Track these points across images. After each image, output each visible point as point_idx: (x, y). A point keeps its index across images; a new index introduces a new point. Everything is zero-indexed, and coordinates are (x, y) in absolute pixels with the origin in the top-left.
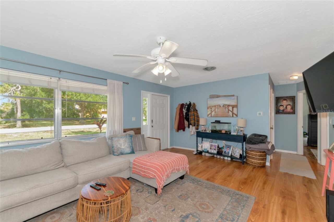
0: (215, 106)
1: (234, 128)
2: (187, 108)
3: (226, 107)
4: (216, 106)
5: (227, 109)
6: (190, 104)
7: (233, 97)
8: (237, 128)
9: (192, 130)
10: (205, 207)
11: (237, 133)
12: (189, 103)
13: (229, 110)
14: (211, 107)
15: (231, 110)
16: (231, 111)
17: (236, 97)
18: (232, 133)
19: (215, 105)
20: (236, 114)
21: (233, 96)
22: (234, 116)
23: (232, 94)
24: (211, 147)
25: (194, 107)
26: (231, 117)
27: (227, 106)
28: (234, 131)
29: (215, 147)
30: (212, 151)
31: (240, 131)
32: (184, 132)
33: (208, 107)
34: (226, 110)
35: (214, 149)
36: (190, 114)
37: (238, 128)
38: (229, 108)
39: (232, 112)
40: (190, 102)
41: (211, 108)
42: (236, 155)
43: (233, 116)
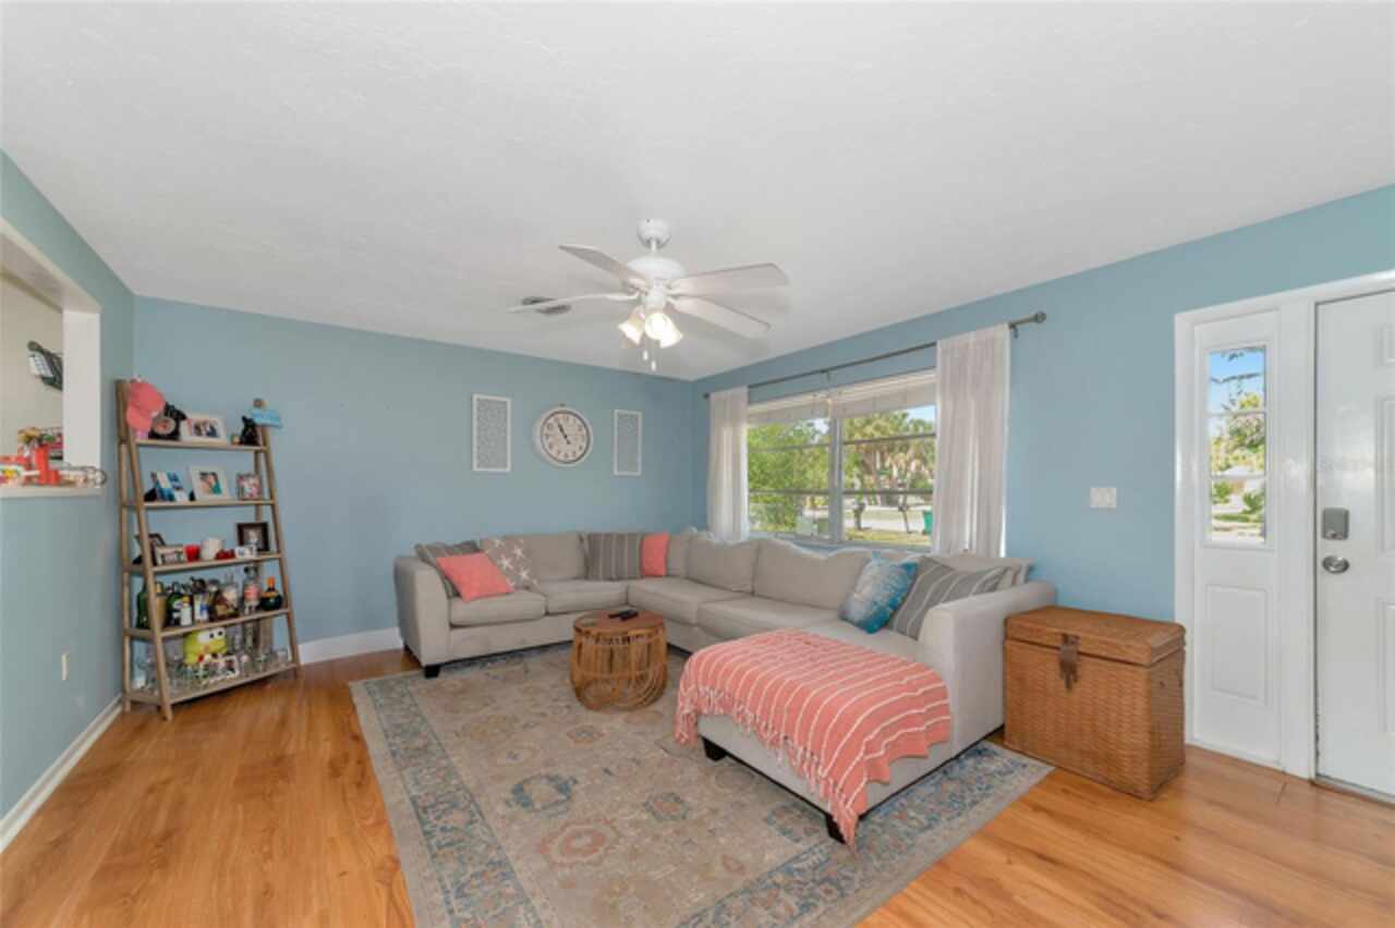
10: (576, 844)
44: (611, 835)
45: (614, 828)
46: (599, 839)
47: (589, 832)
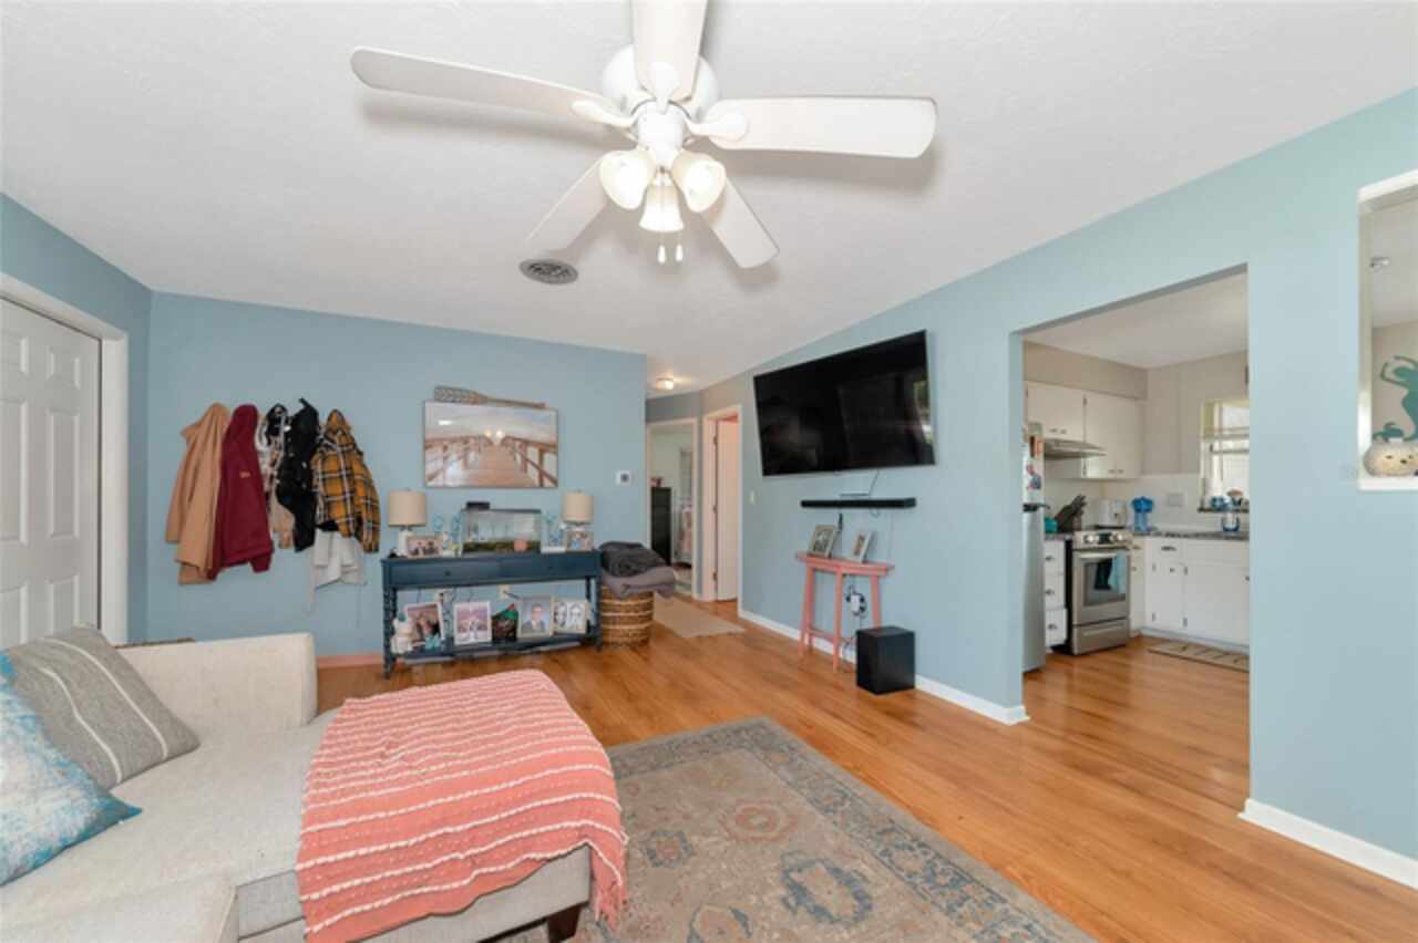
0: (465, 440)
1: (553, 528)
2: (287, 434)
3: (517, 447)
4: (472, 441)
5: (519, 458)
6: (309, 413)
7: (541, 414)
8: (563, 526)
9: (330, 554)
11: (569, 545)
12: (301, 407)
13: (526, 460)
14: (445, 443)
15: (536, 462)
16: (533, 464)
17: (553, 414)
18: (545, 549)
19: (464, 434)
20: (554, 474)
21: (540, 407)
22: (547, 483)
23: (537, 401)
24: (463, 622)
25: (344, 434)
26: (533, 487)
27: (518, 443)
28: (555, 542)
29: (478, 617)
30: (468, 637)
31: (578, 536)
32: (263, 575)
33: (425, 441)
34: (515, 459)
35: (475, 628)
36: (318, 467)
37: (568, 528)
38: (526, 451)
39: (539, 467)
40: (302, 401)
41: (445, 448)
42: (568, 625)
43: (542, 485)
44: (731, 824)
45: (728, 830)
46: (743, 820)
47: (752, 828)
